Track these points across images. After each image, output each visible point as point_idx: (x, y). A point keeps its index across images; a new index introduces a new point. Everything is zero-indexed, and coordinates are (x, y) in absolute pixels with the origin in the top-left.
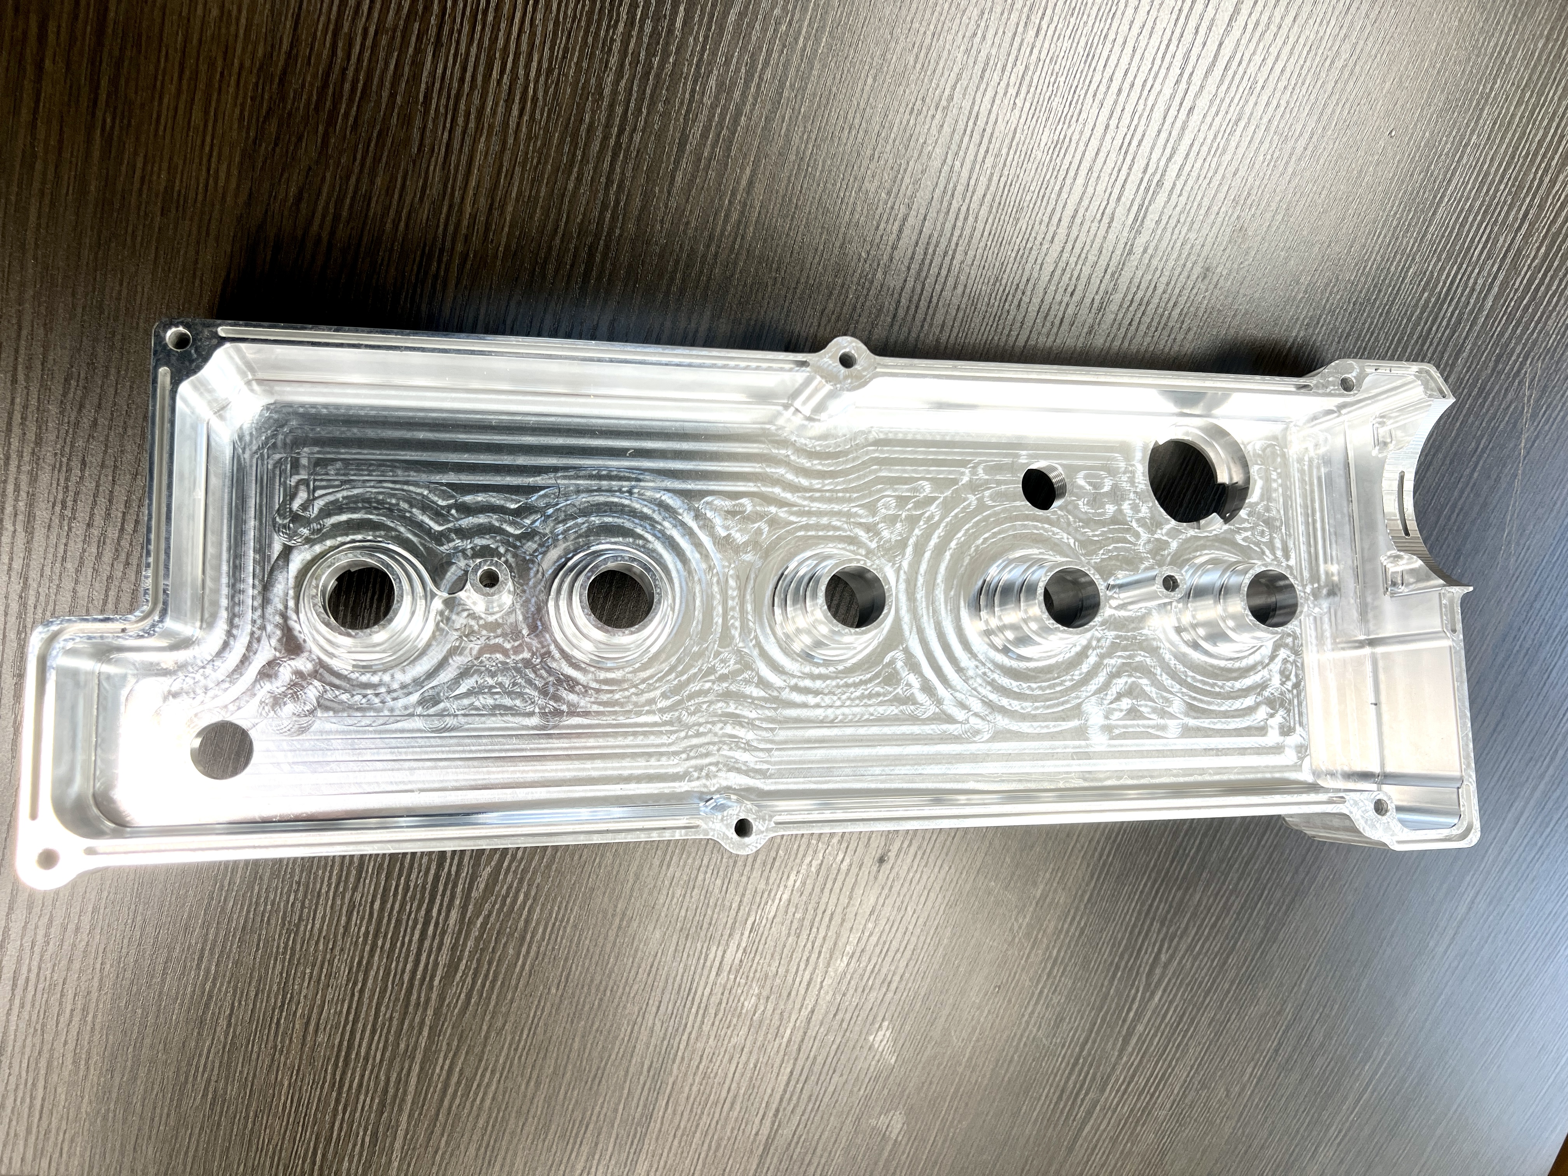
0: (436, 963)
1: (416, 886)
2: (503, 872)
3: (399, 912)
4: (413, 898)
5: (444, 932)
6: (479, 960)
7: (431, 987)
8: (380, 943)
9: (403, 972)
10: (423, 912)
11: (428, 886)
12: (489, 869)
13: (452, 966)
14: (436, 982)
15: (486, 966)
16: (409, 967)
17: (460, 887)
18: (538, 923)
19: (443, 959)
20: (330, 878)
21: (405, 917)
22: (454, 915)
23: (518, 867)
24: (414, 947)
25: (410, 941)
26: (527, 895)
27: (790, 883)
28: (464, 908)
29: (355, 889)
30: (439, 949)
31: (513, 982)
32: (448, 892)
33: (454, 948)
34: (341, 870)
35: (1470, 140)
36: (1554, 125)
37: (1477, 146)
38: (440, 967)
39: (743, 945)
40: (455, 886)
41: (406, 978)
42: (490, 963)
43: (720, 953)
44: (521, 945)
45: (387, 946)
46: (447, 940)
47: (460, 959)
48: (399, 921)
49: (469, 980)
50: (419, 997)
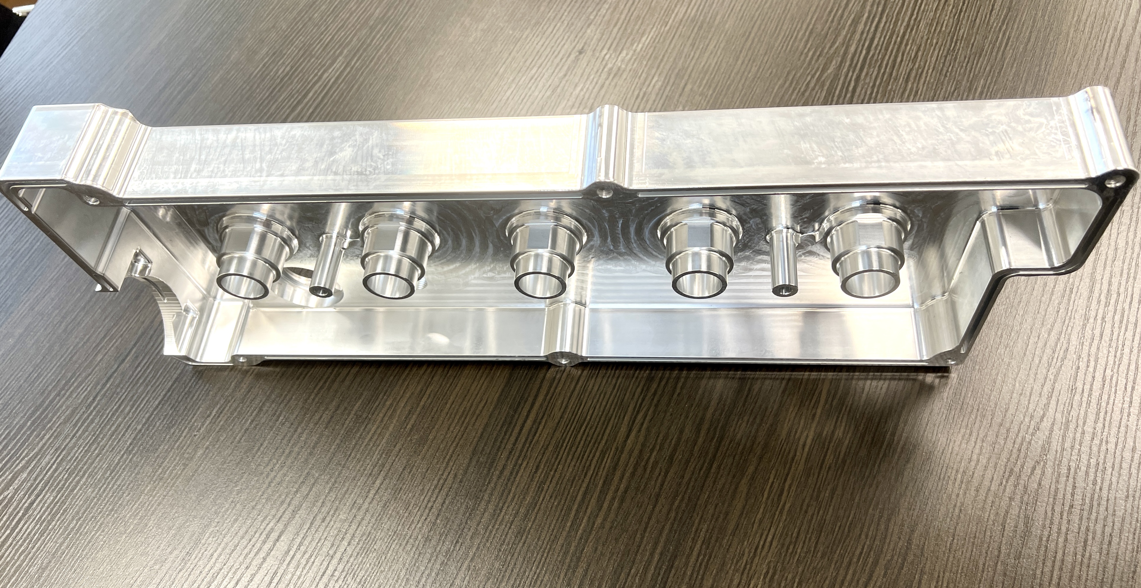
0: (865, 24)
1: (874, 67)
2: (820, 69)
3: (886, 54)
4: (877, 61)
5: (859, 40)
6: (839, 24)
7: (870, 13)
8: (899, 39)
9: (886, 23)
10: (871, 53)
11: (867, 66)
12: (829, 71)
13: (855, 22)
14: (866, 15)
15: (836, 19)
16: (882, 25)
17: (848, 64)
18: (801, 40)
19: (861, 27)
20: (926, 77)
21: (883, 51)
22: (852, 49)
23: (811, 71)
24: (878, 35)
25: (880, 38)
26: (807, 56)
27: (640, 46)
28: (846, 53)
29: (911, 70)
30: (862, 33)
31: (818, 10)
32: (855, 62)
33: (854, 32)
34: (919, 80)
35: (143, 427)
36: (80, 432)
37: (138, 423)
38: (863, 23)
39: (673, 15)
40: (850, 65)
41: (884, 19)
42: (832, 21)
43: (689, 10)
44: (812, 29)
45: (894, 38)
46: (857, 36)
47: (851, 25)
48: (887, 49)
49: (846, 14)
50: (878, 8)
